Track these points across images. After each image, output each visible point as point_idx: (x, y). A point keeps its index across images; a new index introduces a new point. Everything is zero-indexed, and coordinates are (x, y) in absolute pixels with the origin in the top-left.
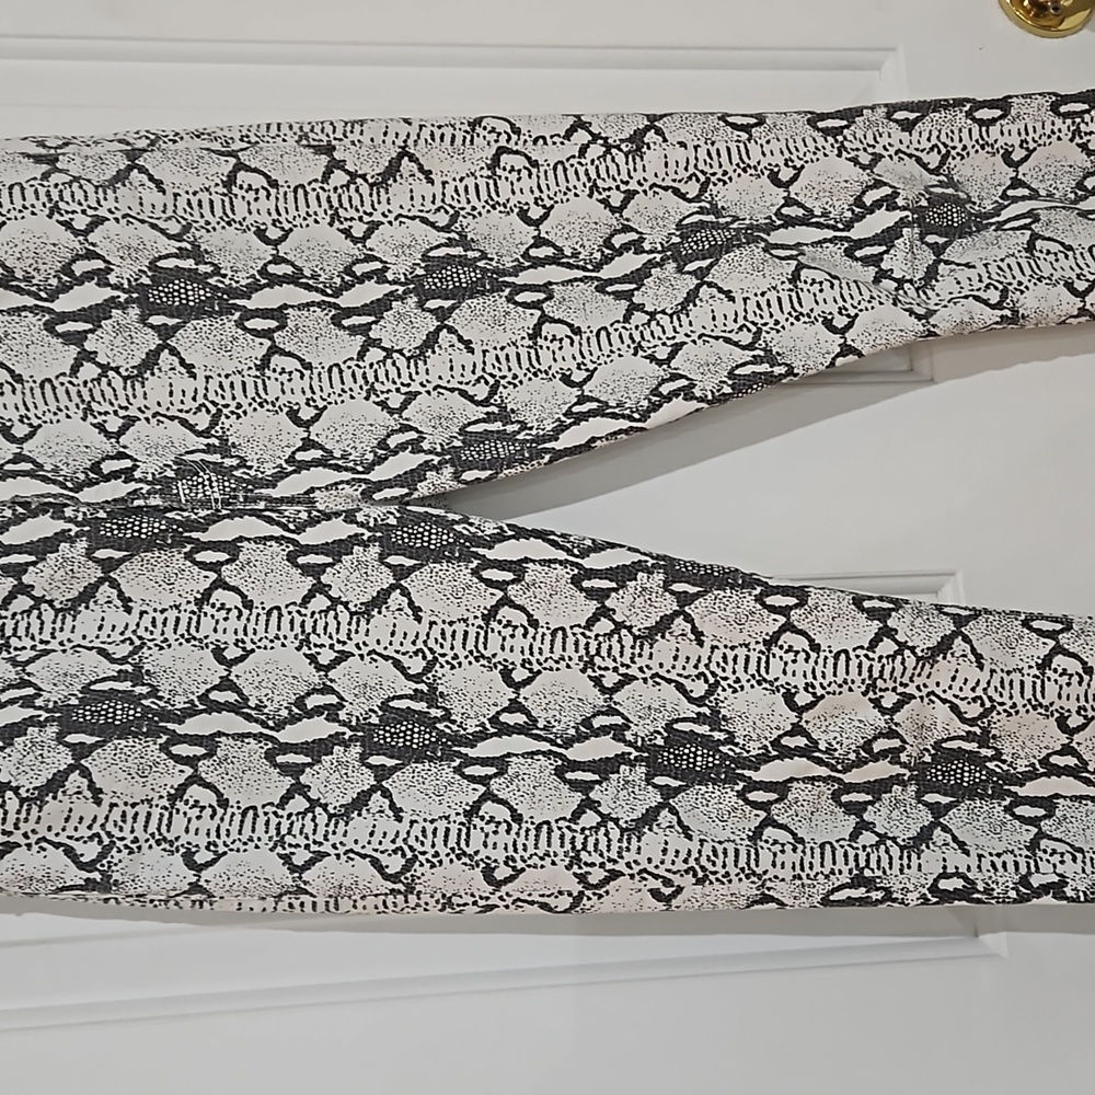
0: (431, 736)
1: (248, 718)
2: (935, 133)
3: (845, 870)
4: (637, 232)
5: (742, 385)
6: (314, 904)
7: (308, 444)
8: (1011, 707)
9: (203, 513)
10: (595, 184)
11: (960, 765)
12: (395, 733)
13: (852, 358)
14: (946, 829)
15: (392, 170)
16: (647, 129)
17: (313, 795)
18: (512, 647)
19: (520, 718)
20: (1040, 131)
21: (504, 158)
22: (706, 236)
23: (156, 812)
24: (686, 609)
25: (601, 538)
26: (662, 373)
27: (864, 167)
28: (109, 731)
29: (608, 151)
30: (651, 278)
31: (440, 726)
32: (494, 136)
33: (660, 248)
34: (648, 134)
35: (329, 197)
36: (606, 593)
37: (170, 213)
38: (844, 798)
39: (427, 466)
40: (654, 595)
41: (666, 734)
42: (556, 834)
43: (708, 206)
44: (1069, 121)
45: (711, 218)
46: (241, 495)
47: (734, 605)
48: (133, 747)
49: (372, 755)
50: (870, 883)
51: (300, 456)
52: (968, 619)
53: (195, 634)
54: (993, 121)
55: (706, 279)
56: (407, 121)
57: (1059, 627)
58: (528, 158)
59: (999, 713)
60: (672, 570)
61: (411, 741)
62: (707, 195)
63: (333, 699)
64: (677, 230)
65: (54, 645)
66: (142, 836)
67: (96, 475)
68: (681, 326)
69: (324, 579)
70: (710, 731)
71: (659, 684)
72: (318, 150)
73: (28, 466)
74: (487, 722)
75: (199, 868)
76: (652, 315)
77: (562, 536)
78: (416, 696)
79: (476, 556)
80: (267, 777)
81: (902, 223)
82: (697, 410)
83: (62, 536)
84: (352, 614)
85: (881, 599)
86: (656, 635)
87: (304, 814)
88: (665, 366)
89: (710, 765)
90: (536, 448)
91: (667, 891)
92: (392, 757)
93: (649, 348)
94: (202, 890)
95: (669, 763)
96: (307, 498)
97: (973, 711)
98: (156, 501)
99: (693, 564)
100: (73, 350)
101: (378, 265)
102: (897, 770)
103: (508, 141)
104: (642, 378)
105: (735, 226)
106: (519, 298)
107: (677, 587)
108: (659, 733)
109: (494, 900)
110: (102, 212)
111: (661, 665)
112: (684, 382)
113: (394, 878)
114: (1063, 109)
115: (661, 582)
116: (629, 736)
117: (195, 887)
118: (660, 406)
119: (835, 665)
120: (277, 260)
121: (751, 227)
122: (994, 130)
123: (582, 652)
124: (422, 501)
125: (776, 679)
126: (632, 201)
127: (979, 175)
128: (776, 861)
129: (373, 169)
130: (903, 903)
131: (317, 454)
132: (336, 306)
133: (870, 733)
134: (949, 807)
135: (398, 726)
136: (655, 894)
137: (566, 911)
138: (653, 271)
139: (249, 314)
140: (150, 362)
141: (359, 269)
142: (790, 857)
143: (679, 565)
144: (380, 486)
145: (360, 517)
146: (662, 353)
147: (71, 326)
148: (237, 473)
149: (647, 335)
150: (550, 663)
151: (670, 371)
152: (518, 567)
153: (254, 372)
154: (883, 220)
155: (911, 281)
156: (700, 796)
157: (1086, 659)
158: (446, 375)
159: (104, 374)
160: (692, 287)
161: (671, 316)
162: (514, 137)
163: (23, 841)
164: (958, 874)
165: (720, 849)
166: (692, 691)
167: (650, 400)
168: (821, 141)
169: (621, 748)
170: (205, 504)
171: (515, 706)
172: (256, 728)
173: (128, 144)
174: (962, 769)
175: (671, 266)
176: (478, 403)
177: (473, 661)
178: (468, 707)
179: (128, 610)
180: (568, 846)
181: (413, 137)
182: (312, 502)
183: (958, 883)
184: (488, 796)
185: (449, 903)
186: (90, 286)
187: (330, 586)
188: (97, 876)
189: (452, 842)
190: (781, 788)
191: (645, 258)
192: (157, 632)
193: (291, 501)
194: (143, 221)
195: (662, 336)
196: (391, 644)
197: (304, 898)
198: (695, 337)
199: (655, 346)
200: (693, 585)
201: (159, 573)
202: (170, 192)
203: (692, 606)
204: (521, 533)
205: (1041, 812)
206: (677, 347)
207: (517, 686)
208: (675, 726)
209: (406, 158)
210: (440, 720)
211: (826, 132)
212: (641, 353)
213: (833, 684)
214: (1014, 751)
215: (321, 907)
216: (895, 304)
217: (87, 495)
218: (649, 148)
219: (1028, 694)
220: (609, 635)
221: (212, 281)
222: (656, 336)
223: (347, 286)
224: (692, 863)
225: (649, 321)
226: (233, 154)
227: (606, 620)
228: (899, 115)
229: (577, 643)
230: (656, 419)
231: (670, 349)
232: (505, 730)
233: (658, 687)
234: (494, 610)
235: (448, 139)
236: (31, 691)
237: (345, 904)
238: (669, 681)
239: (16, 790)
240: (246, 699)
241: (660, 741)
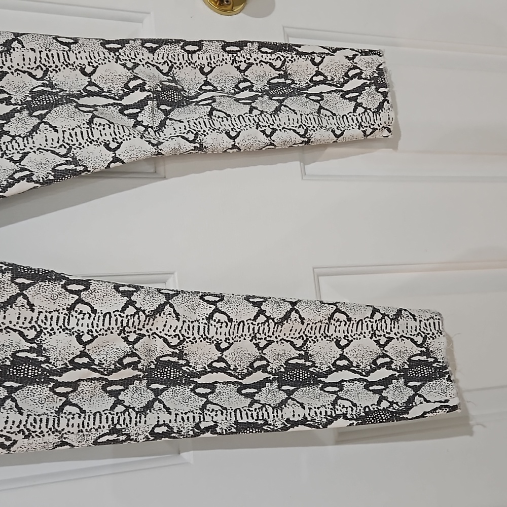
2: (166, 55)
3: (106, 426)
4: (8, 94)
5: (59, 175)
8: (193, 339)
11: (169, 369)
13: (118, 164)
14: (161, 402)
16: (13, 40)
20: (217, 59)
22: (45, 98)
24: (24, 292)
26: (16, 167)
27: (129, 69)
30: (14, 118)
33: (20, 103)
34: (14, 43)
38: (109, 389)
40: (6, 285)
41: (12, 359)
43: (47, 83)
44: (230, 55)
45: (49, 89)
47: (50, 290)
50: (119, 432)
52: (173, 295)
54: (194, 52)
55: (43, 120)
57: (217, 299)
59: (187, 342)
60: (16, 271)
62: (47, 77)
64: (30, 94)
68: (28, 143)
71: (9, 332)
76: (14, 137)
81: (148, 98)
82: (34, 187)
85: (129, 286)
86: (8, 306)
88: (18, 164)
89: (36, 374)
91: (8, 443)
93: (10, 154)
95: (13, 374)
97: (175, 341)
99: (28, 268)
102: (136, 373)
104: (5, 170)
105: (61, 94)
107: (19, 280)
108: (8, 358)
111: (10, 322)
112: (27, 173)
114: (228, 49)
115: (10, 278)
118: (14, 185)
119: (104, 320)
121: (69, 95)
122: (195, 56)
125: (73, 328)
126: (5, 77)
127: (188, 77)
128: (69, 424)
130: (136, 441)
133: (122, 355)
134: (163, 390)
138: (16, 114)
142: (77, 421)
143: (21, 268)
146: (17, 157)
149: (10, 147)
151: (20, 166)
154: (138, 96)
155: (152, 127)
156: (30, 391)
157: (229, 315)
160: (36, 124)
161: (23, 138)
164: (165, 425)
165: (38, 419)
166: (27, 336)
167: (8, 181)
168: (107, 54)
174: (170, 371)
175: (26, 112)
183: (164, 429)
190: (74, 385)
191: (12, 107)
195: (18, 148)
198: (35, 149)
199: (13, 153)
200: (28, 279)
203: (27, 290)
205: (209, 391)
206: (25, 155)
208: (17, 354)
211: (110, 50)
212: (5, 156)
213: (102, 330)
214: (196, 361)
216: (141, 138)
218: (14, 50)
219: (201, 332)
222: (14, 148)
224: (22, 427)
225: (12, 140)
228: (148, 45)
230: (10, 192)
231: (21, 155)
233: (9, 334)
238: (15, 331)
241: (8, 363)
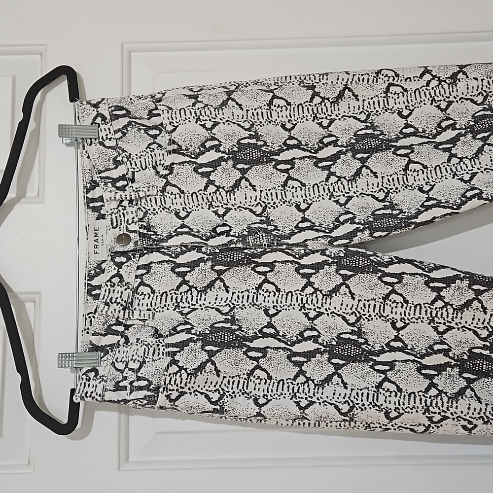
0: (359, 351)
1: (279, 340)
4: (453, 120)
6: (309, 424)
7: (304, 220)
9: (259, 250)
10: (434, 99)
12: (343, 349)
15: (341, 95)
16: (459, 72)
17: (308, 375)
18: (396, 312)
19: (400, 344)
21: (392, 88)
22: (487, 122)
23: (242, 381)
24: (479, 297)
25: (438, 263)
26: (467, 187)
28: (223, 345)
29: (440, 83)
30: (460, 142)
31: (363, 347)
32: (387, 78)
33: (464, 127)
34: (459, 74)
35: (313, 109)
36: (441, 289)
37: (245, 119)
39: (357, 230)
40: (464, 290)
41: (468, 354)
42: (418, 398)
43: (487, 107)
45: (489, 113)
46: (275, 242)
48: (233, 352)
49: (333, 358)
51: (301, 225)
53: (256, 303)
55: (487, 142)
56: (347, 73)
58: (403, 88)
60: (473, 279)
61: (350, 353)
62: (486, 102)
63: (316, 333)
64: (472, 119)
65: (197, 306)
66: (236, 391)
67: (214, 233)
68: (475, 164)
69: (311, 279)
70: (490, 353)
71: (465, 331)
72: (308, 88)
73: (186, 230)
74: (384, 345)
75: (261, 406)
76: (461, 159)
77: (420, 262)
78: (352, 333)
79: (380, 271)
80: (288, 367)
82: (484, 204)
83: (201, 260)
84: (324, 295)
86: (464, 308)
87: (304, 383)
88: (468, 184)
89: (490, 369)
90: (408, 222)
91: (470, 426)
92: (342, 360)
93: (460, 175)
94: (262, 415)
95: (470, 367)
96: (304, 244)
98: (240, 245)
99: (483, 276)
100: (205, 180)
101: (334, 139)
103: (393, 80)
104: (457, 189)
106: (398, 152)
107: (475, 287)
108: (465, 353)
109: (389, 426)
110: (218, 120)
111: (466, 322)
112: (478, 191)
113: (345, 414)
115: (467, 285)
116: (451, 354)
117: (259, 414)
118: (467, 202)
120: (291, 138)
123: (429, 315)
124: (353, 246)
126: (451, 106)
129: (332, 96)
131: (308, 224)
132: (316, 158)
135: (345, 346)
136: (464, 427)
137: (422, 433)
138: (461, 138)
139: (279, 162)
140: (237, 185)
141: (326, 141)
143: (476, 277)
144: (337, 238)
145: (327, 253)
146: (467, 177)
147: (204, 170)
148: (274, 233)
149: (459, 168)
150: (414, 320)
151: (471, 186)
152: (400, 276)
153: (281, 188)
156: (485, 383)
158: (365, 188)
159: (218, 190)
160: (480, 146)
161: (470, 159)
162: (396, 79)
163: (188, 391)
166: (481, 335)
167: (461, 200)
169: (447, 360)
170: (260, 246)
171: (397, 339)
172: (283, 345)
173: (227, 88)
175: (470, 136)
176: (380, 201)
177: (378, 318)
178: (376, 338)
179: (228, 292)
180: (423, 404)
181: (350, 80)
182: (306, 246)
184: (386, 379)
185: (369, 426)
186: (212, 152)
187: (314, 283)
188: (218, 407)
189: (370, 400)
191: (457, 132)
192: (240, 301)
193: (297, 245)
194: (234, 123)
195: (466, 169)
196: (341, 309)
197: (305, 421)
198: (482, 169)
199: (463, 174)
200: (483, 286)
201: (240, 276)
202: (245, 109)
203: (482, 296)
204: (401, 261)
206: (474, 175)
207: (398, 330)
208: (473, 350)
209: (347, 90)
210: (363, 344)
212: (456, 177)
215: (312, 425)
217: (211, 242)
218: (459, 81)
220: (442, 308)
221: (263, 148)
222: (463, 169)
223: (321, 149)
224: (482, 414)
225: (460, 162)
226: (271, 91)
227: (441, 301)
229: (426, 311)
230: (464, 208)
231: (470, 175)
232: (393, 349)
233: (465, 332)
234: (388, 295)
235: (366, 80)
236: (189, 326)
237: (323, 424)
238: (470, 330)
239: (186, 370)
240: (278, 332)
241: (466, 357)
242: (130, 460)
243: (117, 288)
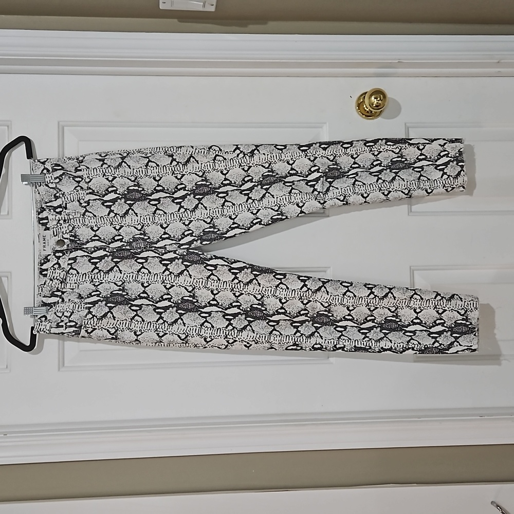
0: (193, 306)
1: (149, 300)
2: (332, 151)
3: (292, 342)
4: (251, 177)
5: (274, 221)
6: (164, 345)
7: (165, 233)
8: (335, 304)
9: (139, 250)
10: (241, 165)
11: (323, 318)
13: (303, 214)
14: (318, 333)
15: (188, 161)
16: (255, 150)
17: (164, 319)
18: (214, 285)
19: (215, 302)
20: (361, 150)
21: (217, 157)
22: (269, 179)
23: (128, 322)
24: (256, 278)
25: (236, 259)
26: (254, 217)
27: (311, 161)
28: (117, 303)
29: (244, 156)
30: (254, 190)
31: (196, 304)
32: (215, 152)
33: (257, 181)
35: (172, 168)
36: (237, 273)
37: (132, 174)
38: (294, 325)
39: (194, 240)
40: (248, 274)
42: (222, 331)
43: (270, 170)
44: (369, 148)
45: (271, 173)
46: (148, 246)
47: (268, 277)
48: (123, 307)
49: (179, 310)
50: (297, 345)
51: (163, 236)
52: (327, 282)
53: (137, 280)
54: (348, 148)
55: (268, 191)
56: (192, 147)
57: (349, 285)
58: (223, 157)
59: (332, 306)
60: (253, 268)
61: (188, 307)
62: (270, 167)
63: (170, 297)
64: (262, 176)
65: (104, 281)
66: (124, 328)
67: (114, 240)
68: (260, 204)
69: (168, 267)
70: (261, 307)
71: (249, 295)
72: (169, 156)
73: (97, 238)
74: (207, 303)
75: (138, 336)
76: (254, 200)
77: (227, 259)
78: (190, 296)
79: (205, 263)
80: (154, 315)
81: (320, 176)
82: (262, 227)
83: (106, 255)
84: (175, 276)
85: (305, 277)
86: (249, 284)
87: (162, 324)
88: (255, 215)
89: (261, 316)
90: (221, 236)
91: (248, 345)
92: (183, 311)
93: (252, 210)
94: (138, 341)
95: (251, 315)
96: (164, 247)
97: (326, 305)
98: (128, 247)
99: (259, 267)
100: (108, 209)
101: (184, 186)
102: (307, 318)
103: (218, 153)
104: (249, 218)
105: (277, 176)
106: (219, 195)
107: (254, 273)
108: (249, 307)
109: (207, 346)
110: (116, 175)
111: (250, 291)
112: (259, 220)
113: (183, 340)
114: (367, 145)
115: (250, 271)
116: (241, 308)
117: (137, 340)
118: (253, 226)
119: (292, 293)
120: (158, 186)
121: (280, 177)
122: (348, 150)
123: (231, 287)
124: (191, 249)
125: (278, 296)
126: (250, 169)
127: (344, 161)
128: (275, 340)
129: (183, 161)
130: (305, 350)
131: (167, 236)
132: (173, 197)
133: (300, 309)
134: (320, 327)
135: (185, 304)
136: (245, 346)
137: (224, 349)
138: (255, 188)
139: (151, 200)
140: (127, 213)
141: (179, 187)
142: (278, 338)
143: (255, 267)
144: (183, 245)
145: (177, 252)
147: (108, 204)
148: (148, 240)
149: (252, 206)
150: (223, 289)
151: (256, 217)
152: (215, 266)
153: (152, 215)
154: (316, 175)
155: (322, 192)
156: (258, 323)
157: (355, 293)
158: (200, 216)
159: (116, 215)
160: (264, 193)
161: (258, 201)
162: (220, 152)
163: (98, 328)
164: (319, 344)
165: (261, 336)
166: (257, 297)
167: (250, 224)
168: (301, 153)
169: (239, 311)
170: (140, 248)
171: (214, 299)
172: (151, 303)
173: (122, 155)
175: (260, 187)
176: (208, 223)
177: (204, 288)
178: (203, 299)
179: (121, 273)
180: (224, 334)
181: (194, 152)
182: (166, 248)
183: (319, 346)
184: (206, 321)
185: (196, 346)
186: (113, 194)
187: (170, 269)
188: (114, 336)
189: (197, 332)
190: (278, 322)
191: (253, 184)
192: (128, 279)
193: (160, 248)
194: (125, 177)
195: (255, 207)
196: (184, 283)
197: (162, 343)
198: (263, 207)
200: (258, 272)
201: (128, 264)
202: (132, 168)
203: (258, 277)
204: (216, 258)
205: (343, 329)
206: (259, 210)
207: (215, 295)
208: (253, 306)
209: (192, 158)
210: (196, 302)
211: (303, 151)
212: (249, 211)
213: (291, 298)
214: (337, 315)
215: (166, 345)
216: (315, 200)
217: (112, 245)
218: (255, 155)
219: (340, 301)
220: (237, 283)
221: (142, 192)
223: (176, 192)
224: (254, 339)
225: (253, 202)
226: (148, 158)
227: (237, 280)
228: (322, 146)
229: (229, 285)
230: (251, 229)
231: (257, 210)
232: (211, 305)
234: (209, 276)
235: (203, 152)
236: (98, 293)
237: (171, 345)
238: (252, 295)
239: (96, 317)
240: (149, 296)
241: (249, 309)
242: (65, 365)
243: (57, 271)
